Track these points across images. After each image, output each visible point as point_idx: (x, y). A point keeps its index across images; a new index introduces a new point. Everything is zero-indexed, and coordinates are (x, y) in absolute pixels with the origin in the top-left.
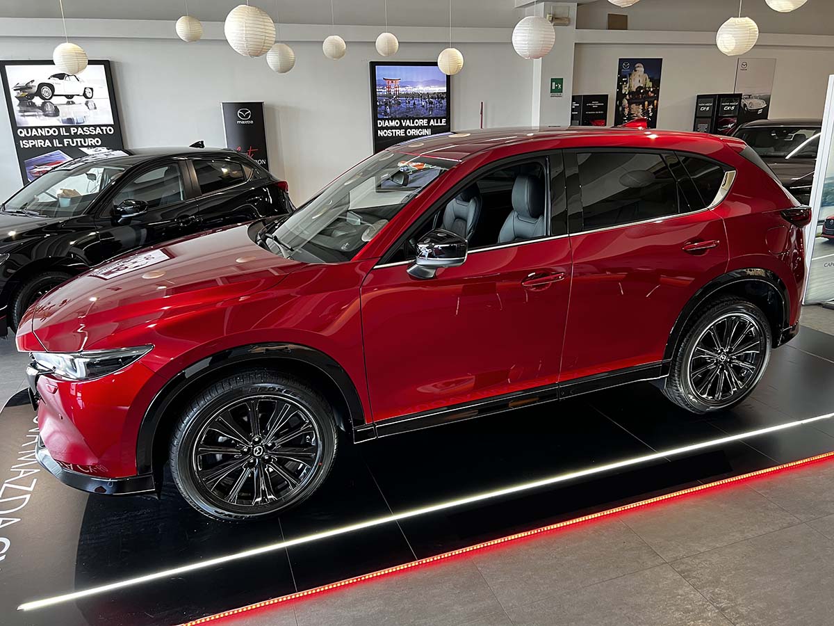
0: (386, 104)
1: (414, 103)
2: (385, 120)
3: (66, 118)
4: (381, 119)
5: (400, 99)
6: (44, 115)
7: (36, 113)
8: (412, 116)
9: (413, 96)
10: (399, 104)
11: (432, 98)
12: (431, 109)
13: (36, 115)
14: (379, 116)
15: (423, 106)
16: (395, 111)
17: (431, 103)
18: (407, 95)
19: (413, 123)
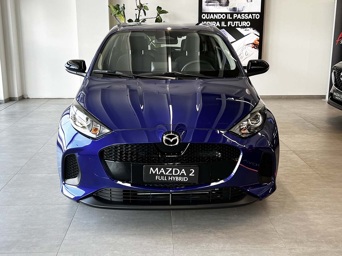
3: (232, 7)
6: (219, 5)
7: (215, 4)
13: (215, 5)
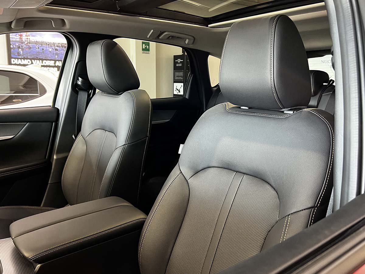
0: (19, 48)
1: (43, 49)
2: (18, 59)
4: (15, 58)
5: (31, 45)
8: (41, 58)
9: (42, 43)
10: (30, 48)
11: (58, 46)
12: (57, 54)
14: (12, 56)
15: (50, 52)
16: (27, 54)
17: (56, 50)
18: (36, 43)
19: (42, 63)
